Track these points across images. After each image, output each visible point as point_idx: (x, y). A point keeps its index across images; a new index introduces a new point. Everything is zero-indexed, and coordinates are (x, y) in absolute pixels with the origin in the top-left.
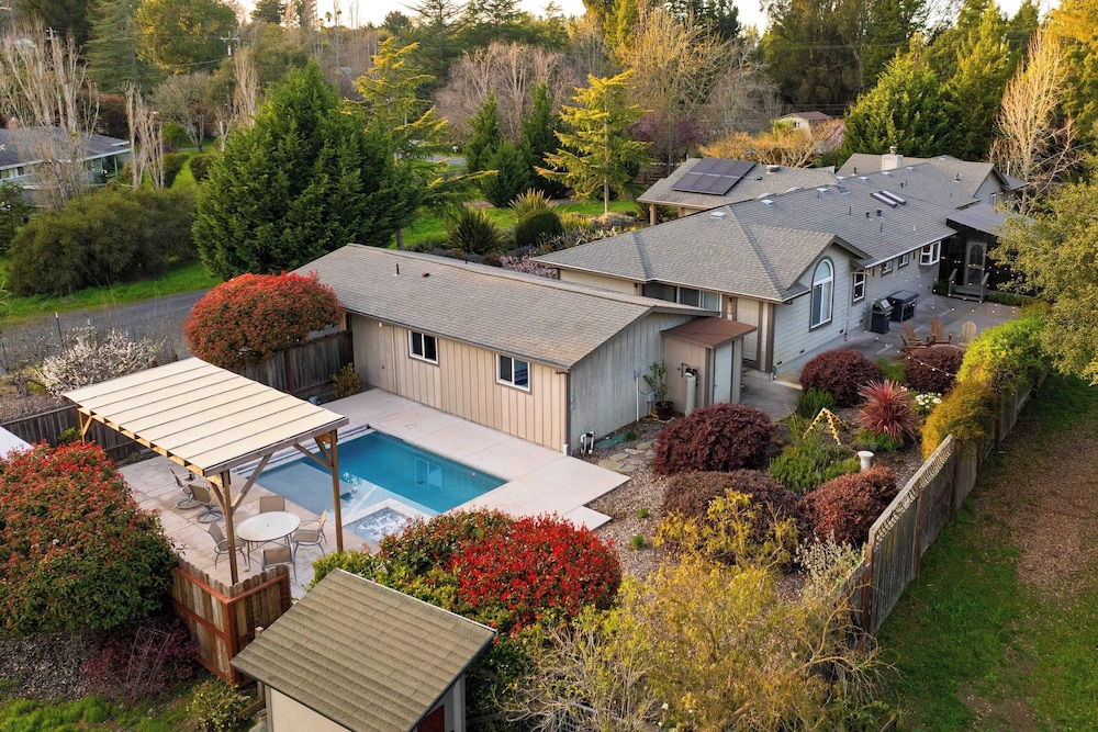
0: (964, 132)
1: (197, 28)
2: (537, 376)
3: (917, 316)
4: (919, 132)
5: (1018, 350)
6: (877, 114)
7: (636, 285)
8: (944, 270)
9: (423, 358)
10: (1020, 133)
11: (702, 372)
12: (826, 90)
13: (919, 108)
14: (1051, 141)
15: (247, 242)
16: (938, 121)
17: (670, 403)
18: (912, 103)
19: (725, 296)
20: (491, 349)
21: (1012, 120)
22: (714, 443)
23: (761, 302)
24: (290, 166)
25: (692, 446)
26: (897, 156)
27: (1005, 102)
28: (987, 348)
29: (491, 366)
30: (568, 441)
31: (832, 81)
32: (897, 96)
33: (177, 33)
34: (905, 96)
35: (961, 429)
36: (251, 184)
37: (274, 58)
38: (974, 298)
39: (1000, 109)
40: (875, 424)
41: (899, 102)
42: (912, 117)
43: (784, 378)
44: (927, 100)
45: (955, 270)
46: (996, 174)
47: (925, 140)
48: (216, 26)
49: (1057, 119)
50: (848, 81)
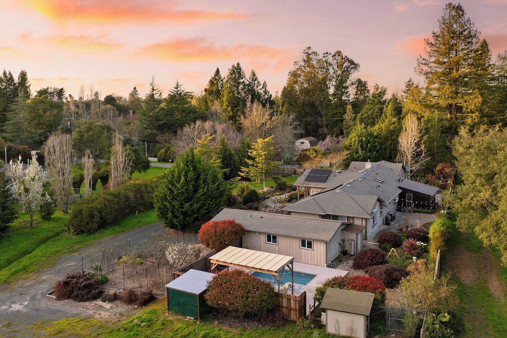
0: (385, 150)
1: (48, 113)
2: (315, 245)
3: (396, 219)
4: (370, 151)
5: (445, 227)
6: (354, 145)
7: (320, 216)
8: (399, 203)
9: (272, 243)
10: (406, 151)
11: (355, 241)
12: (311, 127)
13: (369, 142)
14: (417, 152)
15: (180, 210)
16: (376, 147)
17: (346, 251)
18: (366, 141)
19: (348, 217)
20: (299, 238)
21: (403, 146)
22: (372, 259)
23: (362, 218)
24: (193, 183)
25: (365, 260)
26: (371, 163)
27: (400, 140)
28: (437, 227)
29: (298, 243)
30: (326, 263)
31: (313, 123)
32: (360, 138)
33: (40, 116)
34: (364, 138)
35: (442, 248)
36: (182, 190)
37: (98, 128)
38: (410, 212)
39: (398, 142)
40: (410, 251)
41: (362, 140)
42: (367, 146)
43: (370, 241)
44: (371, 139)
45: (403, 203)
46: (403, 167)
47: (373, 154)
48: (56, 112)
49: (418, 145)
50: (320, 123)
